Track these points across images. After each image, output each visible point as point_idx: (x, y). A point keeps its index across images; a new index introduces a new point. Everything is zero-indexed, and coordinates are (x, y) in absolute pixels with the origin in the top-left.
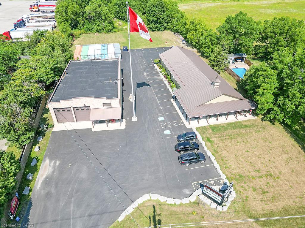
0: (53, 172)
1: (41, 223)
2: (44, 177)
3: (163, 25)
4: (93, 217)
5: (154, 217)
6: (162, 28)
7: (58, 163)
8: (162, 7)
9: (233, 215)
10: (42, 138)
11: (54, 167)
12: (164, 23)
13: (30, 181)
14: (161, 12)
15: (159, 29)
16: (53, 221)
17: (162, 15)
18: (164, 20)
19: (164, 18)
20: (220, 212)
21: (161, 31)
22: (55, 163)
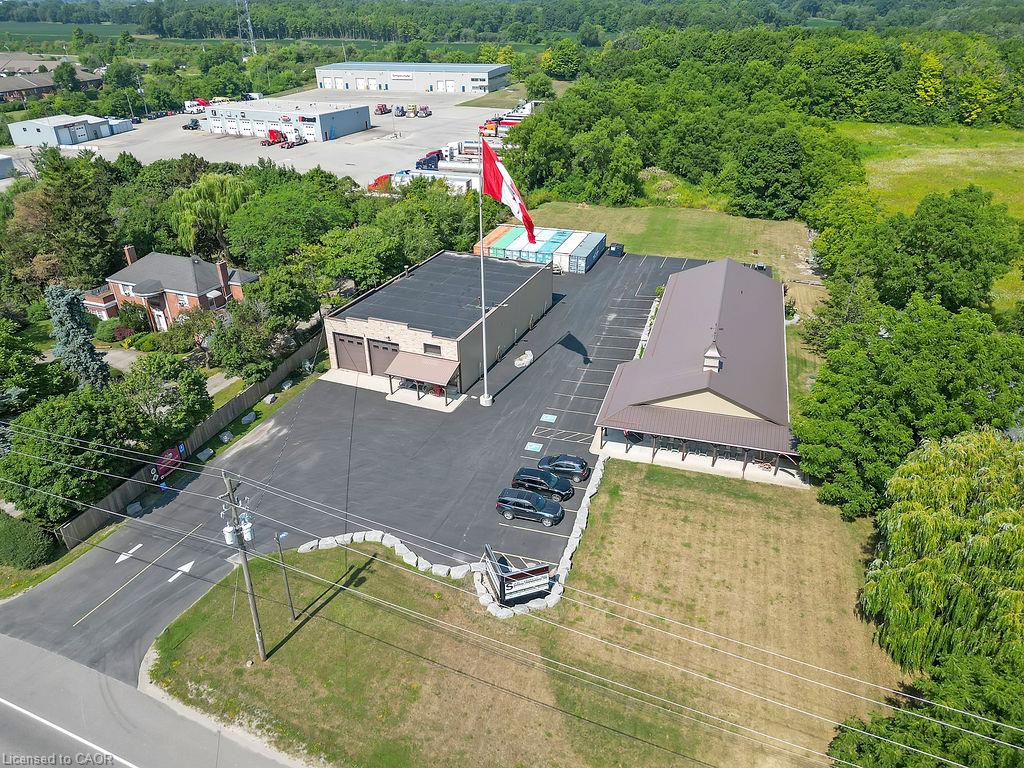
0: (265, 443)
1: (189, 506)
2: (246, 445)
3: (785, 203)
4: (265, 529)
5: (359, 571)
6: (779, 212)
7: (285, 431)
8: (790, 152)
9: (512, 633)
10: (293, 385)
11: (272, 438)
12: (787, 197)
13: (222, 443)
14: (782, 163)
15: (770, 215)
16: (206, 510)
17: (785, 172)
18: (789, 187)
19: (789, 183)
20: (489, 616)
21: (776, 219)
22: (279, 431)
